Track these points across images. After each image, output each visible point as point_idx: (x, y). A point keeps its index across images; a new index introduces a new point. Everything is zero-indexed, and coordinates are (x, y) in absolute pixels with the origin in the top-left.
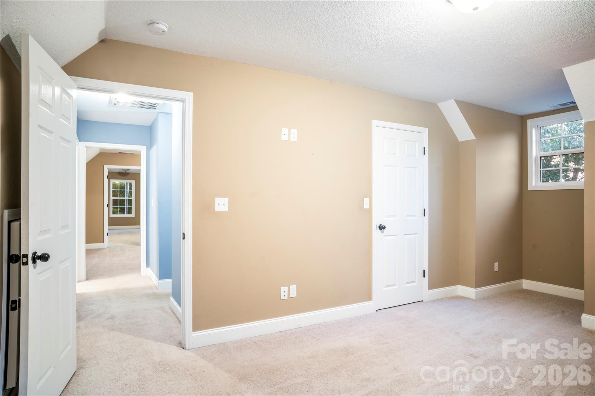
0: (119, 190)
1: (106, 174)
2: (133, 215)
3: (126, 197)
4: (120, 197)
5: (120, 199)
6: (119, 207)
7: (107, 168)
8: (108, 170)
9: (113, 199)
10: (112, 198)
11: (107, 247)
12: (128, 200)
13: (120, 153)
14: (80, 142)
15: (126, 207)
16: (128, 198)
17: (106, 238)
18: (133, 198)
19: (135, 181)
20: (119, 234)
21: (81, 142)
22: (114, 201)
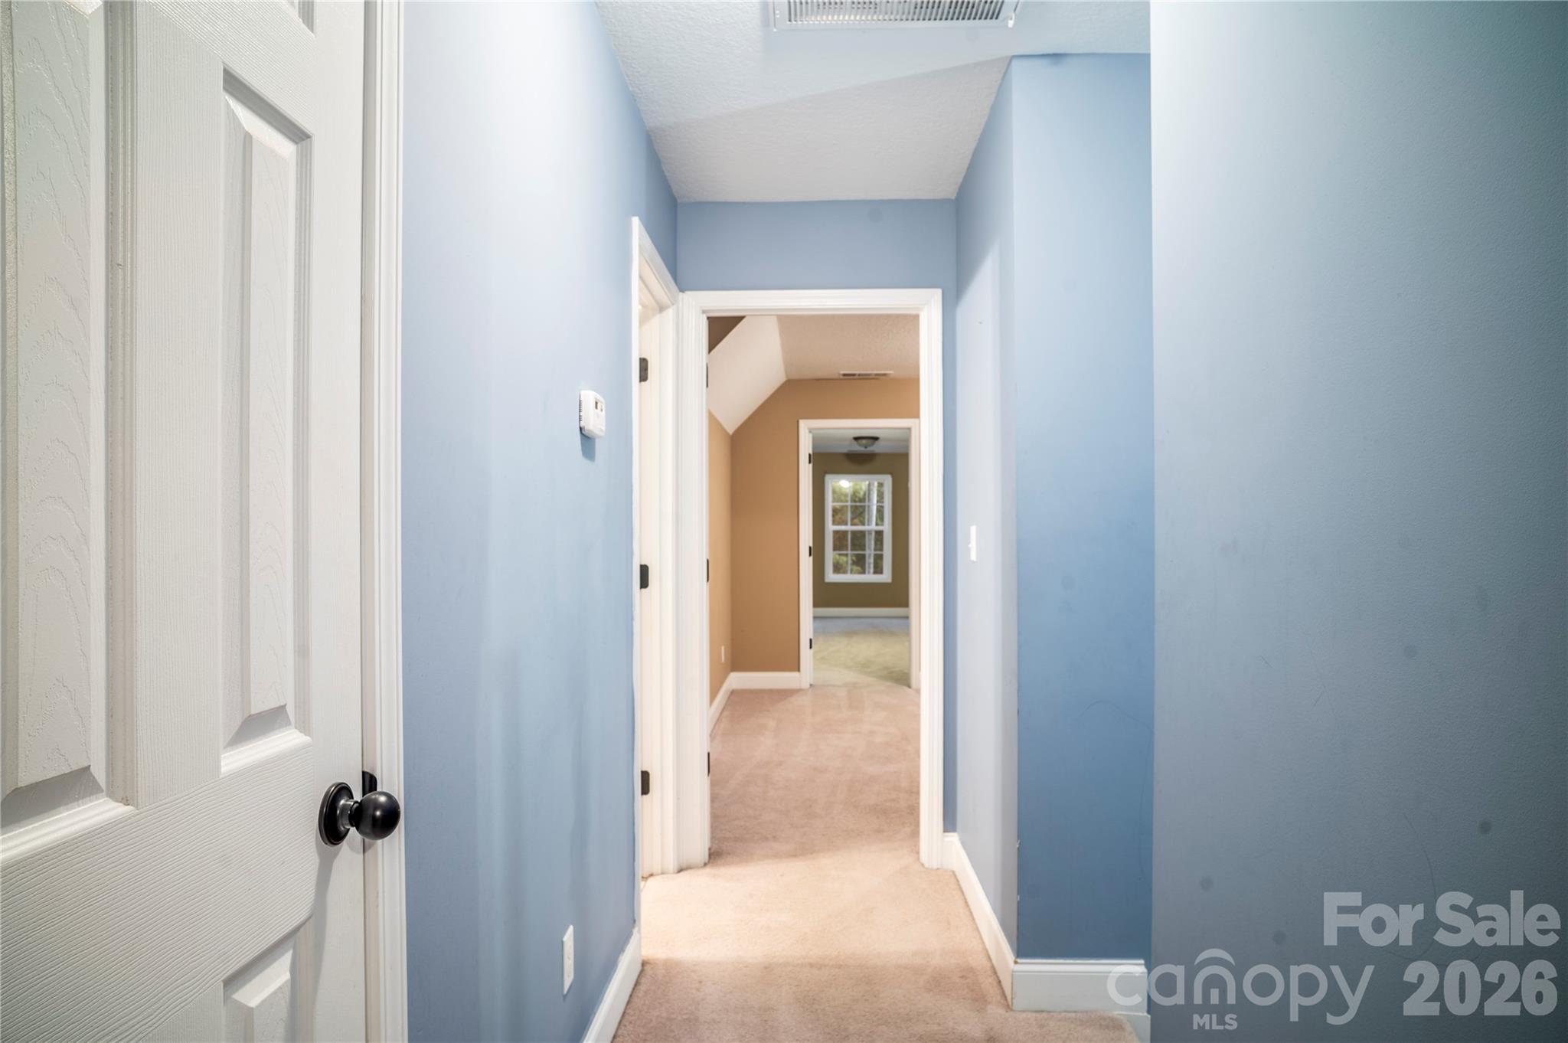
0: (849, 504)
1: (806, 448)
2: (886, 577)
3: (868, 525)
4: (852, 525)
5: (852, 531)
6: (849, 552)
7: (808, 432)
8: (811, 435)
9: (834, 531)
10: (830, 527)
11: (808, 686)
12: (873, 534)
13: (845, 375)
14: (681, 294)
15: (870, 552)
16: (873, 527)
17: (806, 654)
18: (887, 527)
19: (893, 477)
20: (850, 633)
21: (688, 293)
22: (837, 535)
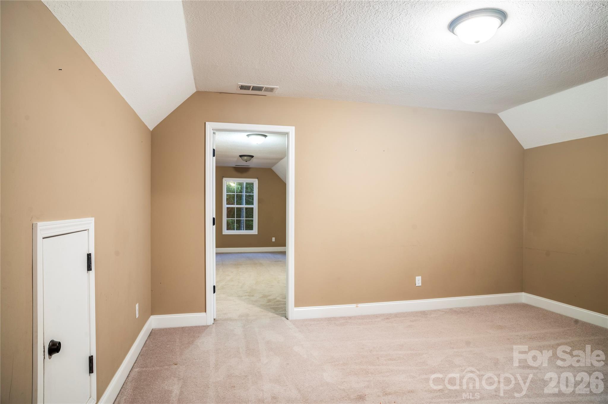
0: (235, 193)
2: (255, 232)
3: (245, 205)
4: (236, 204)
5: (237, 208)
6: (235, 219)
9: (227, 208)
10: (225, 206)
11: (210, 325)
18: (255, 206)
19: (258, 180)
22: (229, 210)
